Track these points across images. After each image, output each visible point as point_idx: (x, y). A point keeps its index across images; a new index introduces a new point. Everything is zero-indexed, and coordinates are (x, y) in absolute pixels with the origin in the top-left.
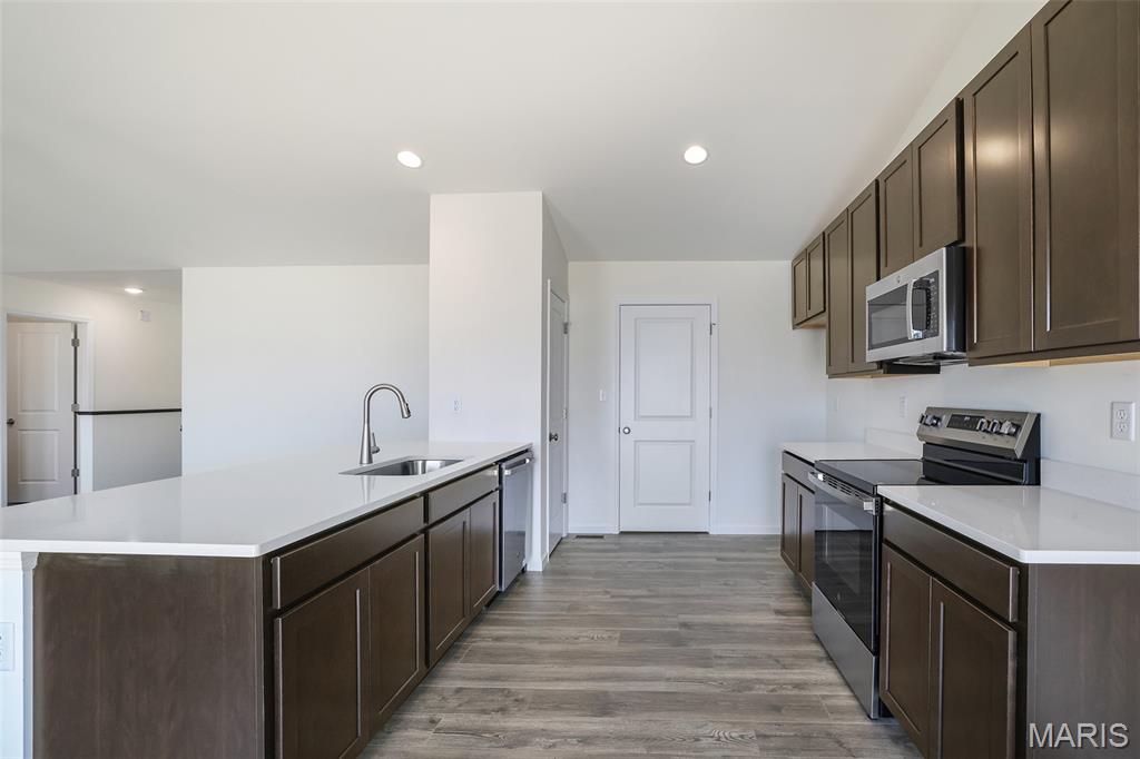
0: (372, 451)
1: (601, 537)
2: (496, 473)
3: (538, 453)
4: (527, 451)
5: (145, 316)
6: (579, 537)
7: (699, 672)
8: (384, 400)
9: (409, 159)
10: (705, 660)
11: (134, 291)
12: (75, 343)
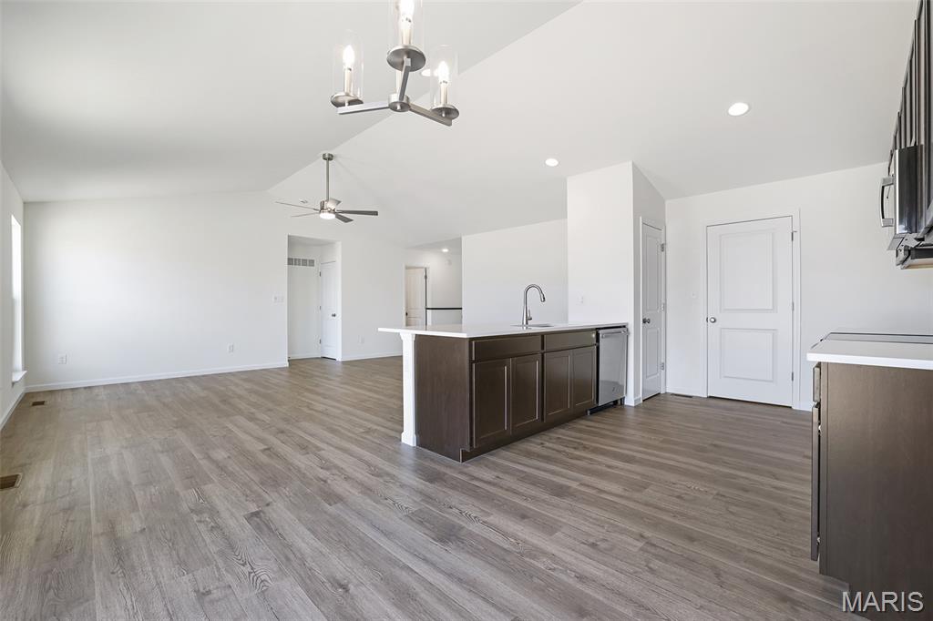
0: (529, 319)
1: (690, 397)
2: (594, 336)
3: (631, 328)
4: (624, 327)
5: (450, 263)
6: (673, 394)
7: (704, 464)
8: (533, 293)
9: (552, 162)
10: (714, 461)
11: (445, 250)
12: (426, 277)
